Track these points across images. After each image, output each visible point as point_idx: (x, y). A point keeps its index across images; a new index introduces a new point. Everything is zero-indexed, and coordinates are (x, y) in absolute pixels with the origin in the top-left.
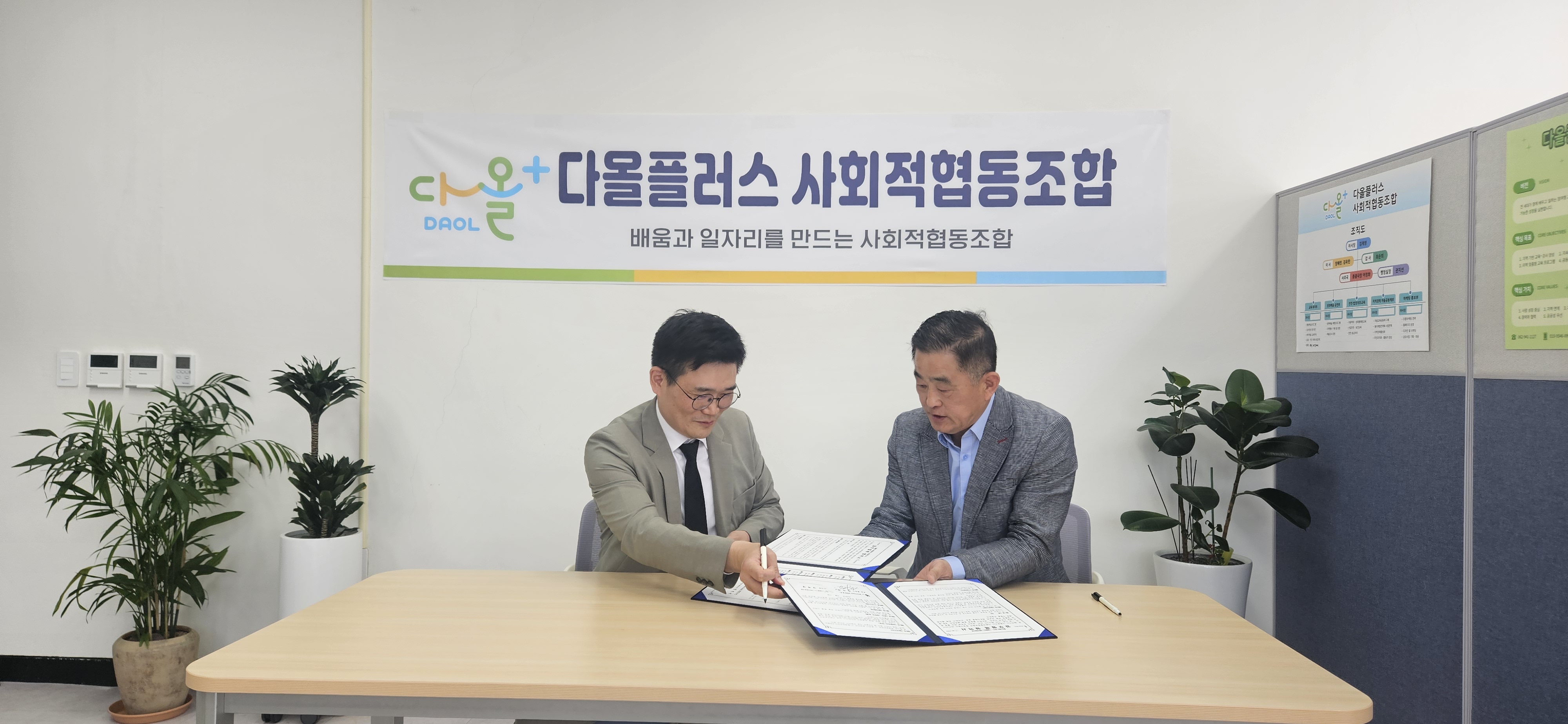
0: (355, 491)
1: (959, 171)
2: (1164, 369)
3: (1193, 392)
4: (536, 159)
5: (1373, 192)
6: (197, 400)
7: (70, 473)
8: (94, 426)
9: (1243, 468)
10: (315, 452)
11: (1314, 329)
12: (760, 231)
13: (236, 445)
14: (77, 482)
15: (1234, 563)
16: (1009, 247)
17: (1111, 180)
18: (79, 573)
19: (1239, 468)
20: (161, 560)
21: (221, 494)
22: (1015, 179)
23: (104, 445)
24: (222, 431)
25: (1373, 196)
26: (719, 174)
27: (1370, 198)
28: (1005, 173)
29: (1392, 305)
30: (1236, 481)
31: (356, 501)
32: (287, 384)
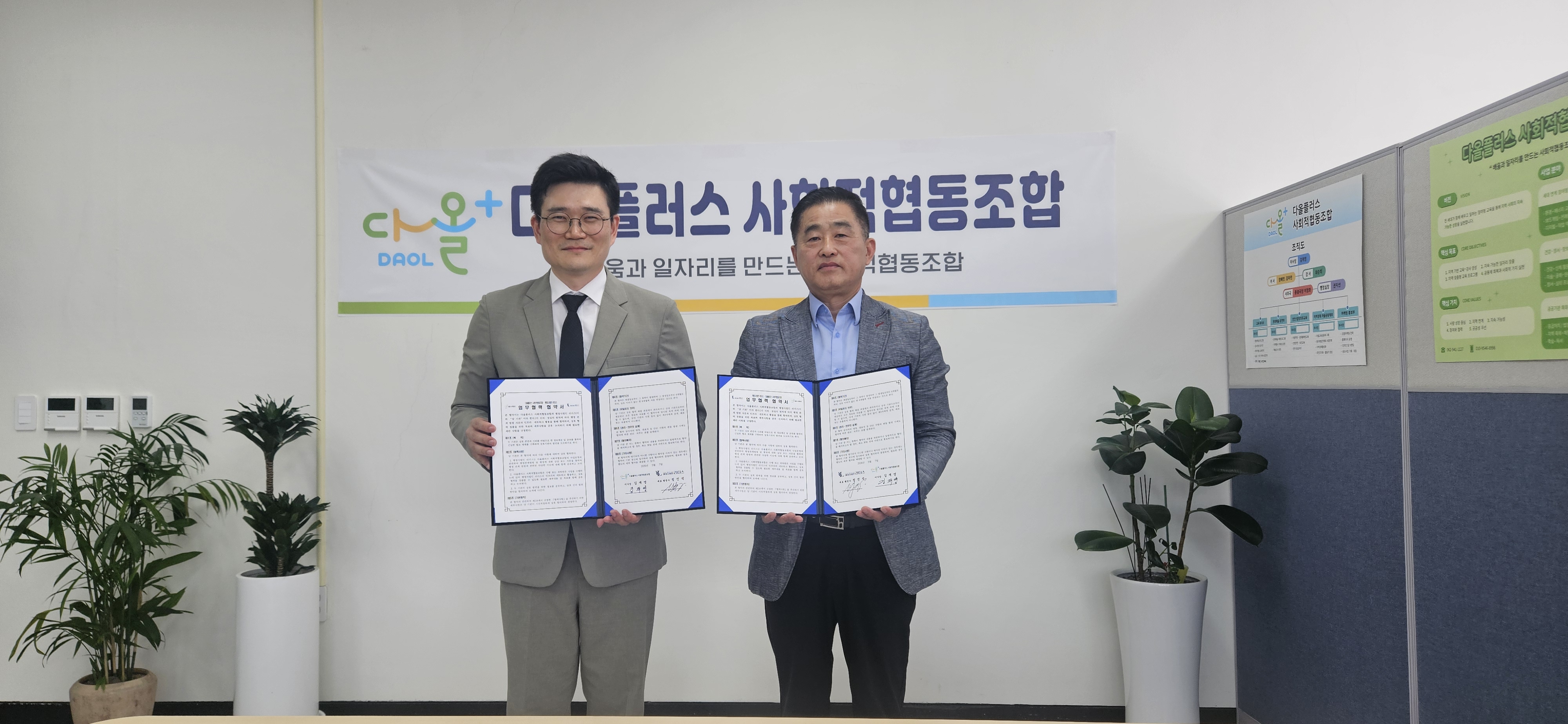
0: (311, 528)
1: (908, 196)
2: (1114, 388)
3: (1142, 411)
4: (489, 193)
5: (1310, 208)
6: (154, 441)
7: (23, 517)
8: (49, 469)
9: (1195, 485)
10: (269, 491)
11: (1262, 345)
12: (712, 260)
13: (192, 486)
14: (32, 525)
15: (1190, 580)
16: (960, 270)
17: (1059, 201)
18: (35, 617)
19: (1192, 486)
20: (118, 603)
21: (179, 535)
22: (964, 202)
23: (59, 488)
24: (179, 472)
25: (1311, 212)
26: (671, 204)
27: (1308, 215)
28: (954, 196)
29: (1331, 319)
30: (1189, 499)
31: (313, 538)
32: (240, 423)
